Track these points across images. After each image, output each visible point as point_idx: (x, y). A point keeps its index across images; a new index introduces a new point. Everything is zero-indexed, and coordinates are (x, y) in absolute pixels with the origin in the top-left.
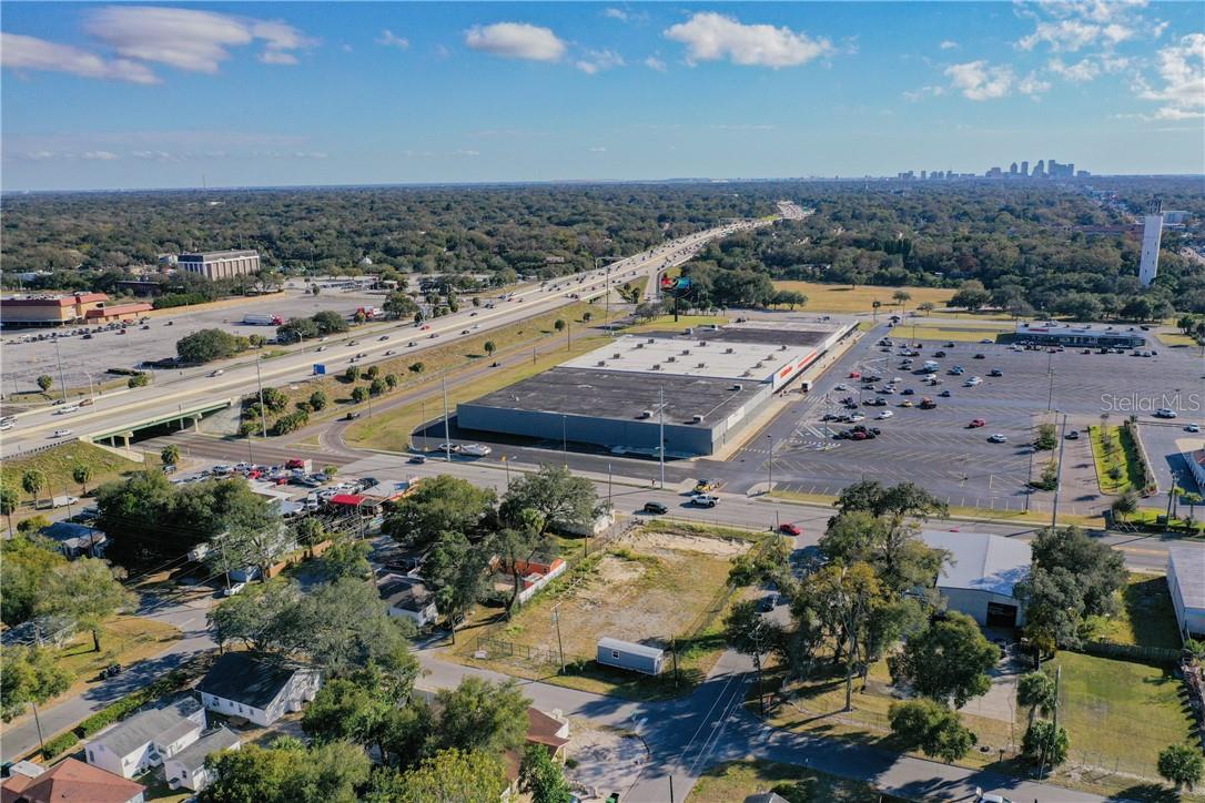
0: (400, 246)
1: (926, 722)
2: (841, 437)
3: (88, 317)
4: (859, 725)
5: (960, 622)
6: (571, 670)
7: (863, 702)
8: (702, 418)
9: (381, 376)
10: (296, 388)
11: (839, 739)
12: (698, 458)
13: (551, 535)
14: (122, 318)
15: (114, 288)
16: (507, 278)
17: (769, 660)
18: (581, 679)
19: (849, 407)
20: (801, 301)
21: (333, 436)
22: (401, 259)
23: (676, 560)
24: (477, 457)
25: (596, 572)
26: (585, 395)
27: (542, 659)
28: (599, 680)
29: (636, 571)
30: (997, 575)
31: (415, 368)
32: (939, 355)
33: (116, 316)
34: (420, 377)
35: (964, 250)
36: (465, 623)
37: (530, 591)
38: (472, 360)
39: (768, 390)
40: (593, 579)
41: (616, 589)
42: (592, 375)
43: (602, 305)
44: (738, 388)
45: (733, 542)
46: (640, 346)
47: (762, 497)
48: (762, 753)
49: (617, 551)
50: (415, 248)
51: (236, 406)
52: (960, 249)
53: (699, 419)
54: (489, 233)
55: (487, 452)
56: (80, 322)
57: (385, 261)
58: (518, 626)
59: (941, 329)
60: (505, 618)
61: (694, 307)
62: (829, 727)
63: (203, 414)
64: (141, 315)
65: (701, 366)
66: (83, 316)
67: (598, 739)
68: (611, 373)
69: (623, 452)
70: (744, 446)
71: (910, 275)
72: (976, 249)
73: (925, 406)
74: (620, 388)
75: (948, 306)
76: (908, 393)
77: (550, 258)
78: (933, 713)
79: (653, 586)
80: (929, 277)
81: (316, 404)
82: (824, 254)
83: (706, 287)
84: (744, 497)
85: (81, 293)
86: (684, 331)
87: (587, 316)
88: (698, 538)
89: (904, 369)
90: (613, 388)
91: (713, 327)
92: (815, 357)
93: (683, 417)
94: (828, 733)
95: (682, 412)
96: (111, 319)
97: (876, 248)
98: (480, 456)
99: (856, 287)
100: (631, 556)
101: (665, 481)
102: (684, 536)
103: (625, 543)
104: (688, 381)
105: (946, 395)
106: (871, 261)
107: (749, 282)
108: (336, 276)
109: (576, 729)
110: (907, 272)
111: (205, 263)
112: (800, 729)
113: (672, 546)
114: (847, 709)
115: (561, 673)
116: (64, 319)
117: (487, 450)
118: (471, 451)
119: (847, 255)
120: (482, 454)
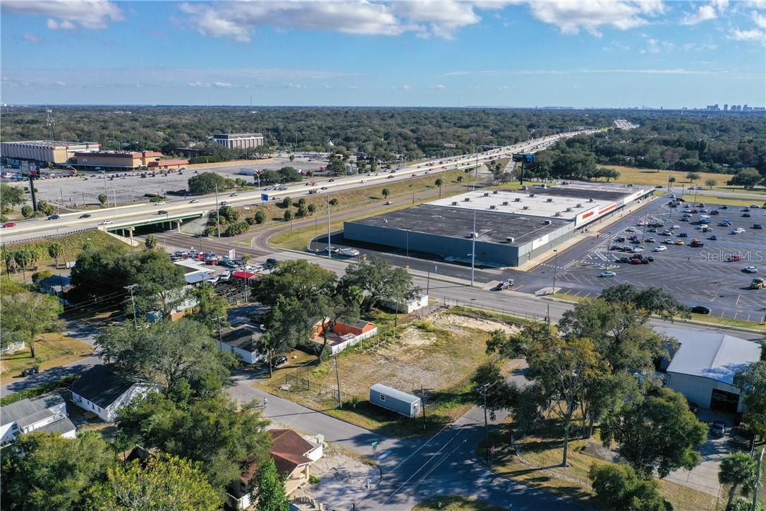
0: (354, 136)
1: (622, 485)
2: (623, 261)
3: (149, 166)
4: (571, 480)
5: (671, 399)
6: (347, 407)
7: (579, 461)
8: (513, 239)
9: (306, 206)
10: (248, 208)
11: (553, 491)
12: (506, 268)
13: (377, 310)
14: (169, 168)
15: (173, 152)
16: (415, 155)
17: (504, 416)
18: (352, 414)
19: (634, 242)
20: (615, 175)
21: (262, 239)
22: (352, 143)
23: (463, 334)
24: (348, 257)
25: (398, 338)
26: (435, 221)
27: (329, 396)
28: (366, 416)
29: (429, 339)
30: (727, 367)
31: (332, 203)
32: (714, 213)
33: (166, 166)
34: (335, 208)
35: (747, 149)
36: (286, 363)
37: (342, 346)
38: (372, 200)
39: (571, 226)
40: (394, 342)
41: (409, 351)
42: (444, 210)
43: (473, 173)
44: (548, 223)
45: (513, 326)
46: (486, 195)
47: (547, 297)
48: (483, 494)
49: (420, 324)
50: (363, 138)
51: (205, 217)
52: (744, 149)
53: (511, 240)
54: (413, 131)
55: (356, 254)
56: (144, 168)
57: (342, 144)
58: (323, 369)
59: (719, 198)
60: (316, 363)
61: (536, 177)
62: (546, 479)
63: (183, 220)
64: (181, 167)
65: (525, 208)
66: (146, 166)
67: (346, 462)
68: (459, 210)
69: (453, 260)
70: (544, 262)
71: (702, 164)
72: (756, 149)
73: (695, 245)
74: (461, 219)
75: (728, 185)
76: (683, 236)
77: (446, 145)
78: (629, 478)
79: (438, 351)
80: (717, 166)
81: (259, 220)
82: (640, 148)
83: (548, 164)
84: (533, 296)
85: (147, 151)
86: (523, 189)
87: (460, 179)
88: (486, 321)
89: (683, 220)
90: (457, 218)
91: (543, 186)
92: (614, 208)
93: (499, 239)
94: (545, 484)
95: (501, 235)
96: (163, 168)
97: (679, 146)
98: (351, 257)
99: (660, 171)
100: (429, 328)
101: (475, 280)
102: (476, 319)
103: (429, 320)
104: (513, 216)
105: (713, 239)
106: (674, 154)
107: (579, 162)
108: (308, 151)
109: (330, 453)
110: (701, 162)
111: (229, 140)
112: (520, 478)
113: (465, 325)
114: (563, 465)
115: (339, 408)
116: (135, 166)
117: (356, 252)
118: (346, 252)
119: (657, 150)
120: (353, 255)
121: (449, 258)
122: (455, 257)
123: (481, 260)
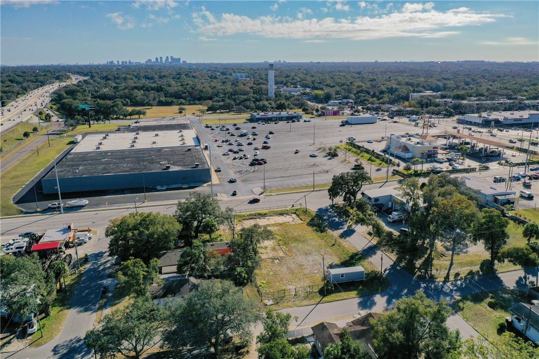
2: (253, 165)
19: (236, 153)
20: (144, 114)
26: (114, 164)
27: (302, 293)
35: (189, 89)
42: (100, 154)
44: (190, 149)
46: (105, 138)
52: (187, 89)
55: (87, 202)
61: (93, 120)
65: (154, 143)
69: (164, 188)
70: (218, 175)
72: (193, 88)
73: (265, 148)
74: (128, 158)
76: (250, 144)
86: (117, 129)
87: (35, 129)
89: (232, 135)
91: (129, 126)
97: (149, 90)
98: (83, 206)
102: (260, 218)
105: (266, 143)
107: (113, 106)
115: (322, 295)
117: (85, 201)
118: (74, 204)
119: (139, 94)
120: (84, 204)
121: (159, 188)
122: (162, 186)
123: (183, 184)
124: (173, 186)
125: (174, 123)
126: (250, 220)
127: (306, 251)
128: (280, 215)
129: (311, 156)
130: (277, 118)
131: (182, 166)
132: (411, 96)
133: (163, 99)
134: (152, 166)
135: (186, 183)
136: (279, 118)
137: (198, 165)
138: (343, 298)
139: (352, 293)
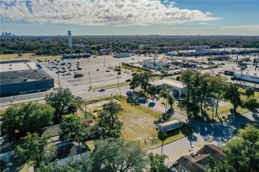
44: (36, 71)
73: (79, 69)
88: (99, 102)
121: (21, 93)
122: (23, 91)
123: (37, 89)
124: (30, 91)
125: (19, 60)
126: (90, 104)
127: (134, 117)
128: (106, 100)
129: (106, 71)
130: (78, 56)
131: (34, 79)
132: (139, 46)
133: (7, 50)
134: (14, 80)
135: (39, 89)
136: (79, 56)
137: (45, 77)
138: (174, 140)
139: (177, 136)
